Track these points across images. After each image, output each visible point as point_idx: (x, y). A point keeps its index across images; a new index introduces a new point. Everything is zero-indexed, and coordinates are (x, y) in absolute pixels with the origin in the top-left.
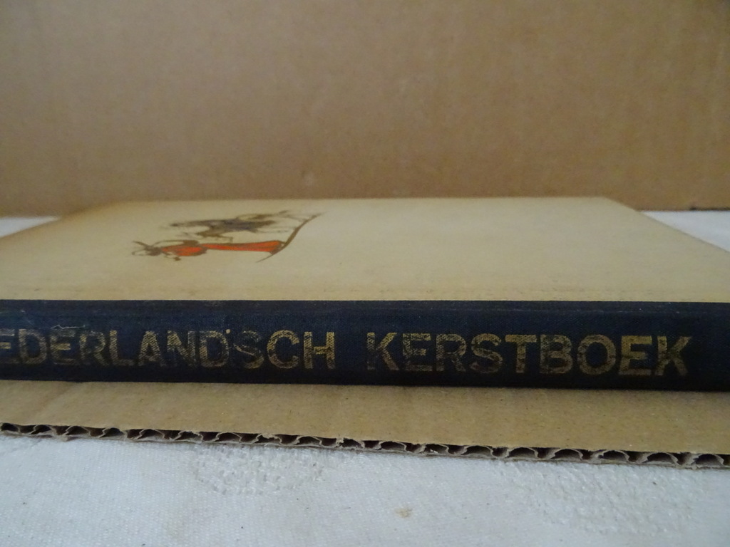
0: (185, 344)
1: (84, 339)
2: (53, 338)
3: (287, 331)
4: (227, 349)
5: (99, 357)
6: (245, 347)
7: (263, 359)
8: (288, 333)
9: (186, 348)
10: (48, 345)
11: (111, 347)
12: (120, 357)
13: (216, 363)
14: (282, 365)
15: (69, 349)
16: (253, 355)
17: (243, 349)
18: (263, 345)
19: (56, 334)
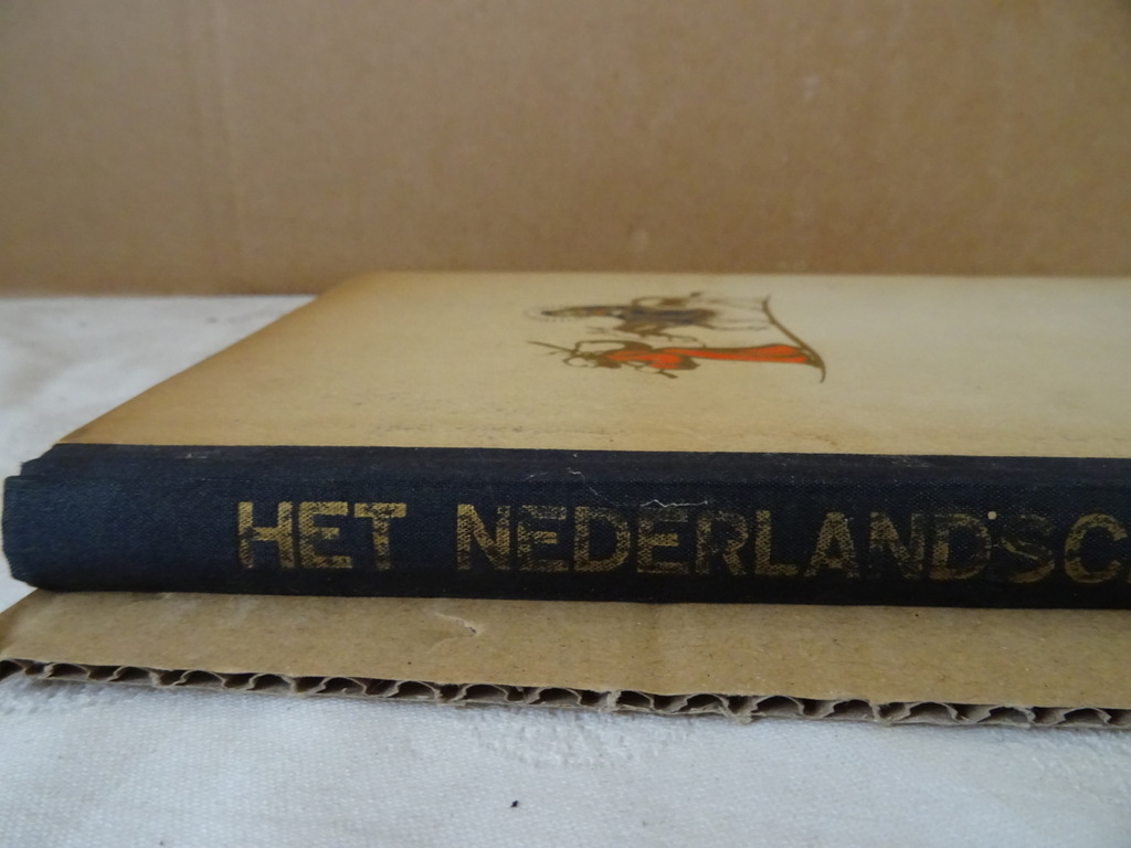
0: (905, 538)
1: (705, 527)
2: (645, 524)
3: (1103, 516)
4: (988, 547)
5: (733, 559)
6: (1023, 544)
7: (1053, 566)
8: (1106, 520)
9: (906, 544)
10: (635, 538)
11: (758, 542)
12: (773, 561)
13: (959, 573)
14: (1085, 577)
15: (676, 544)
16: (1035, 558)
17: (1019, 548)
18: (1057, 541)
19: (650, 518)
